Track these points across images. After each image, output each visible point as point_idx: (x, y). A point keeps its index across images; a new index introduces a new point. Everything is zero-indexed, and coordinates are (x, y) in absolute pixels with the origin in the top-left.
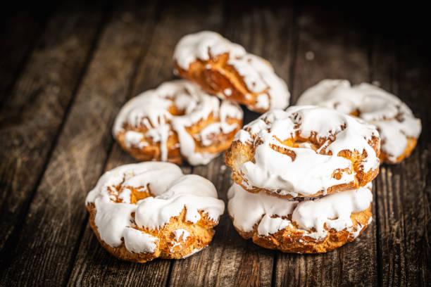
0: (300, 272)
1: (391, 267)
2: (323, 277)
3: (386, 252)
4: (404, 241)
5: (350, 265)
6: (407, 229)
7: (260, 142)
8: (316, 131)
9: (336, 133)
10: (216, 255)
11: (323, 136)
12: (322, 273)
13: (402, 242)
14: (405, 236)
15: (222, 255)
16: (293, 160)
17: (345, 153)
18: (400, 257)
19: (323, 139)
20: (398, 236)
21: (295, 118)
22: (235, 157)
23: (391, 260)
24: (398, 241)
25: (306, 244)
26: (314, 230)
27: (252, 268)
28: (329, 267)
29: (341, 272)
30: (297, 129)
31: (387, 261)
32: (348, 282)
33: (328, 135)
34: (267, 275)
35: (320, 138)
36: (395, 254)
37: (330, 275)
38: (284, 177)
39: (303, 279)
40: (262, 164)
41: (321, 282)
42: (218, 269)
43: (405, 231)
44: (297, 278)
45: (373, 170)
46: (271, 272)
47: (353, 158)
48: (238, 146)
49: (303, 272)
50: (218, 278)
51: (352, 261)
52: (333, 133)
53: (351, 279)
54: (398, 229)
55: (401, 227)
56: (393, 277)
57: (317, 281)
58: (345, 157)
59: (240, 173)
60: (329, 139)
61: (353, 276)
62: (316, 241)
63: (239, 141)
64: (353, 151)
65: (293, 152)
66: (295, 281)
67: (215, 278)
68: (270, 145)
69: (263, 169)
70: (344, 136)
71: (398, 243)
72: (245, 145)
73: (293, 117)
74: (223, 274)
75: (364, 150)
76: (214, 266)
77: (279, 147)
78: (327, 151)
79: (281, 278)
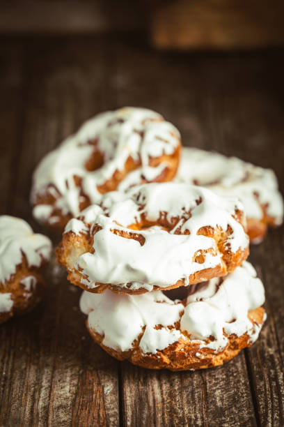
0: (154, 397)
1: (267, 386)
2: (185, 402)
3: (259, 366)
4: (278, 351)
5: (216, 384)
6: (279, 335)
7: (98, 228)
8: (166, 210)
9: (191, 210)
10: (44, 377)
11: (175, 216)
12: (182, 397)
13: (276, 352)
14: (279, 344)
15: (52, 377)
16: (142, 244)
17: (206, 231)
18: (276, 372)
19: (175, 218)
20: (270, 345)
21: (138, 198)
22: (69, 252)
23: (266, 376)
24: (271, 351)
25: (203, 357)
26: (212, 338)
27: (93, 393)
28: (190, 389)
29: (206, 394)
30: (142, 212)
31: (262, 378)
32: (216, 407)
33: (181, 213)
34: (112, 402)
35: (173, 218)
36: (269, 368)
37: (193, 398)
38: (133, 266)
39: (159, 406)
40: (103, 253)
41: (182, 409)
42: (50, 397)
43: (277, 338)
44: (151, 404)
45: (243, 249)
46: (117, 397)
47: (216, 236)
48: (71, 239)
49: (158, 396)
50: (51, 409)
51: (218, 379)
52: (187, 210)
53: (219, 404)
54: (268, 335)
55: (272, 332)
56: (272, 399)
57: (177, 408)
58: (207, 235)
59: (77, 268)
60: (183, 217)
61: (222, 400)
62: (215, 352)
63: (71, 232)
64: (215, 227)
65: (140, 235)
66: (149, 408)
67: (46, 409)
68: (111, 230)
69: (106, 259)
70: (202, 211)
71: (271, 353)
72: (80, 235)
73: (135, 198)
74: (56, 403)
75: (228, 226)
76: (43, 393)
77: (122, 231)
78: (183, 230)
79: (131, 405)
